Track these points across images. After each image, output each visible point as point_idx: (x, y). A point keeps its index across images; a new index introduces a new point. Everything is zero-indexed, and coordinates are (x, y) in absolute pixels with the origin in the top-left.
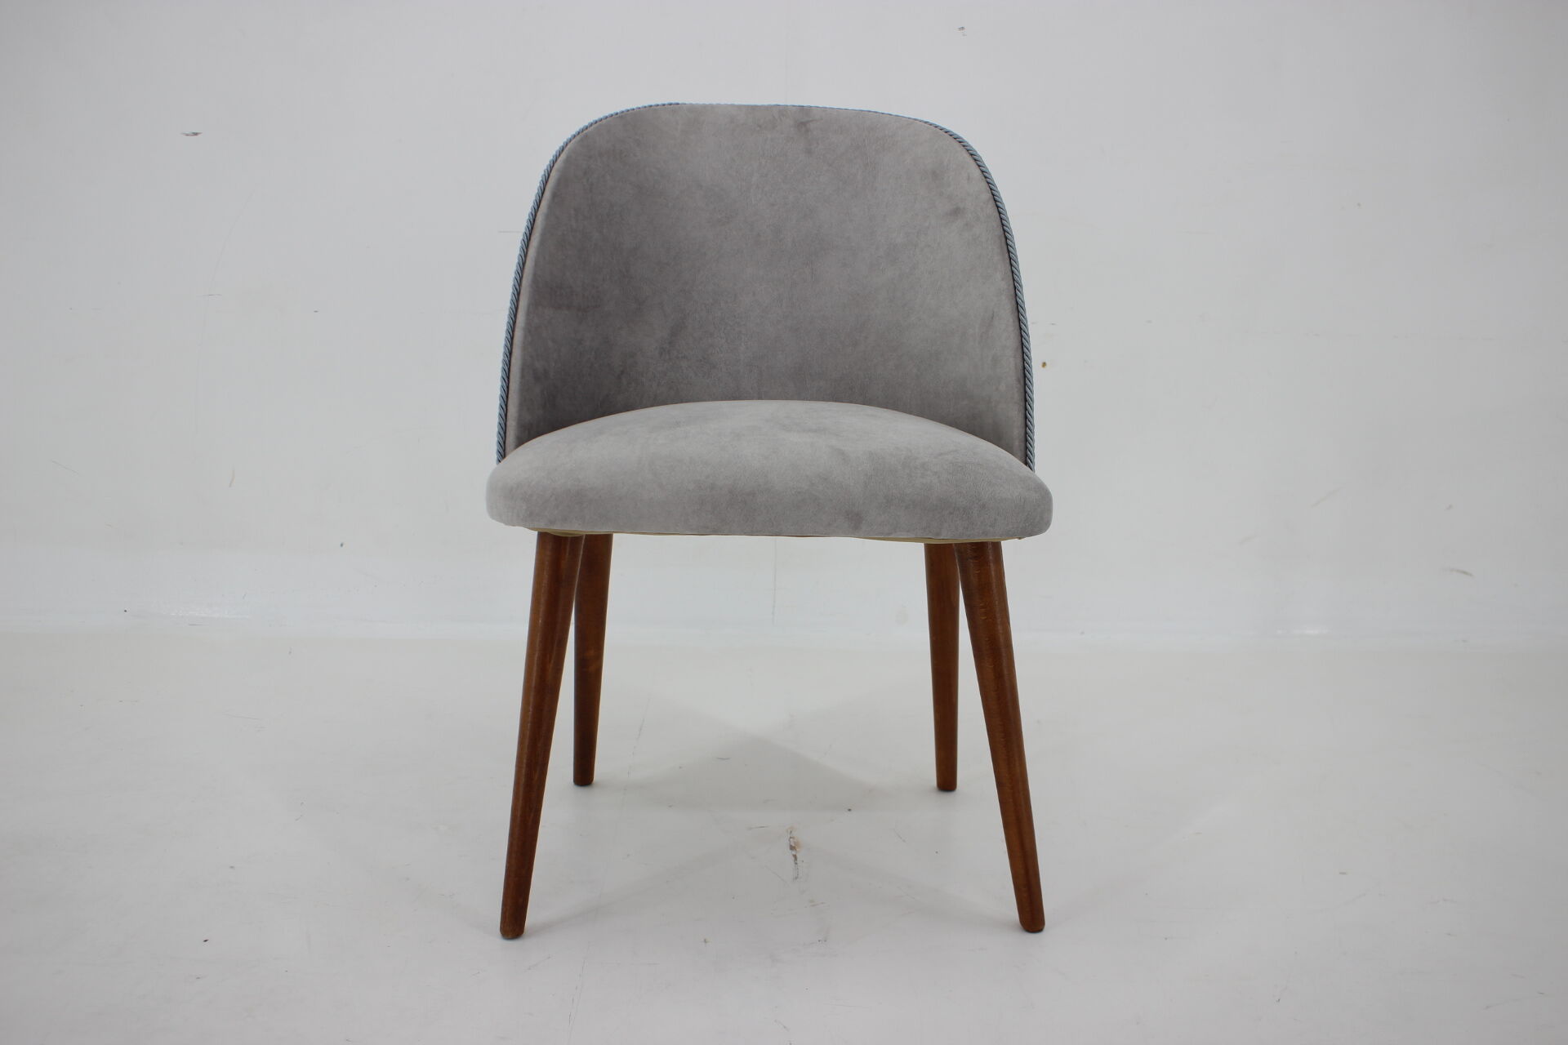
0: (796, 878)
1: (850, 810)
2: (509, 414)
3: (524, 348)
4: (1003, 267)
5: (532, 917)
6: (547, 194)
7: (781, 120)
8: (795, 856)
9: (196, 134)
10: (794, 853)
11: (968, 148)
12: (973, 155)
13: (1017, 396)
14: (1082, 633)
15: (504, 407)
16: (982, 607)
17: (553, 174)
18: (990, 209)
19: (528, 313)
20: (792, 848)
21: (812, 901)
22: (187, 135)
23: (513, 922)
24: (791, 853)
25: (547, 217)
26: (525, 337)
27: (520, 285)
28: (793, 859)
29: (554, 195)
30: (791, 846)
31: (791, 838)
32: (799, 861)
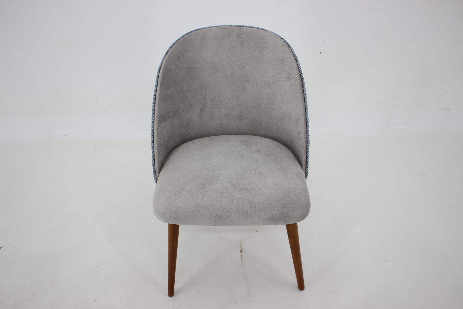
0: (242, 266)
1: (256, 231)
2: (155, 160)
3: (157, 140)
4: (302, 104)
6: (159, 85)
7: (232, 33)
8: (242, 255)
10: (241, 254)
13: (305, 148)
17: (160, 76)
19: (157, 129)
20: (241, 252)
21: (246, 277)
24: (240, 254)
25: (160, 94)
26: (157, 137)
27: (154, 119)
28: (241, 257)
29: (161, 85)
30: (241, 250)
31: (241, 246)
32: (243, 258)
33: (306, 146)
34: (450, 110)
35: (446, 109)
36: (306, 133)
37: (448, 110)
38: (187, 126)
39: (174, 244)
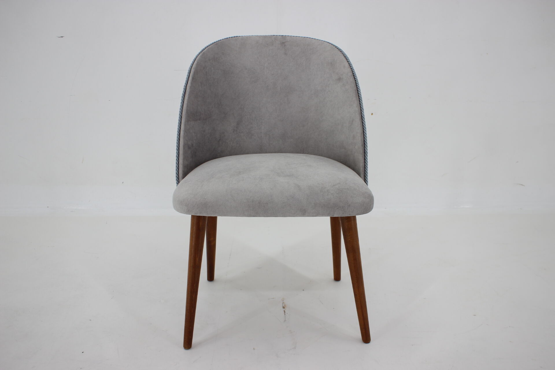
0: (285, 321)
1: (303, 290)
2: (179, 162)
3: (184, 138)
4: (356, 102)
5: (195, 340)
6: (190, 78)
7: (275, 41)
8: (284, 311)
9: (62, 37)
10: (284, 310)
11: (344, 54)
12: (345, 57)
14: (386, 208)
15: (178, 160)
16: (349, 236)
17: (193, 70)
18: (352, 78)
19: (185, 125)
20: (284, 308)
21: (290, 331)
22: (59, 37)
23: (188, 343)
25: (191, 87)
26: (184, 134)
27: (182, 114)
28: (284, 312)
29: (193, 78)
31: (283, 303)
32: (286, 313)
33: (364, 149)
34: (524, 186)
35: (519, 184)
36: (363, 134)
37: (522, 185)
38: (220, 139)
39: (197, 259)
